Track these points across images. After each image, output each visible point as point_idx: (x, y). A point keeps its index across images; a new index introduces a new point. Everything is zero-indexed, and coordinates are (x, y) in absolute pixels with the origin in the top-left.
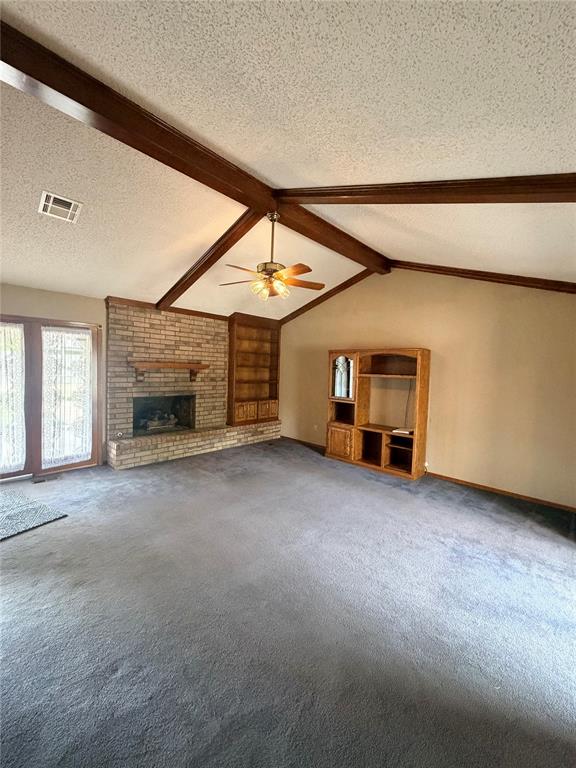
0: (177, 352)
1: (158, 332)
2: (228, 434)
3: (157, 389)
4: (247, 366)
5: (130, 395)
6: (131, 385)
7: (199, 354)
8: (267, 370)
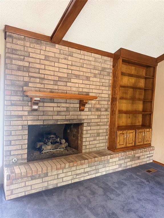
0: (69, 84)
1: (53, 64)
2: (111, 161)
3: (50, 118)
4: (126, 99)
5: (25, 123)
6: (26, 113)
7: (88, 86)
8: (141, 102)
